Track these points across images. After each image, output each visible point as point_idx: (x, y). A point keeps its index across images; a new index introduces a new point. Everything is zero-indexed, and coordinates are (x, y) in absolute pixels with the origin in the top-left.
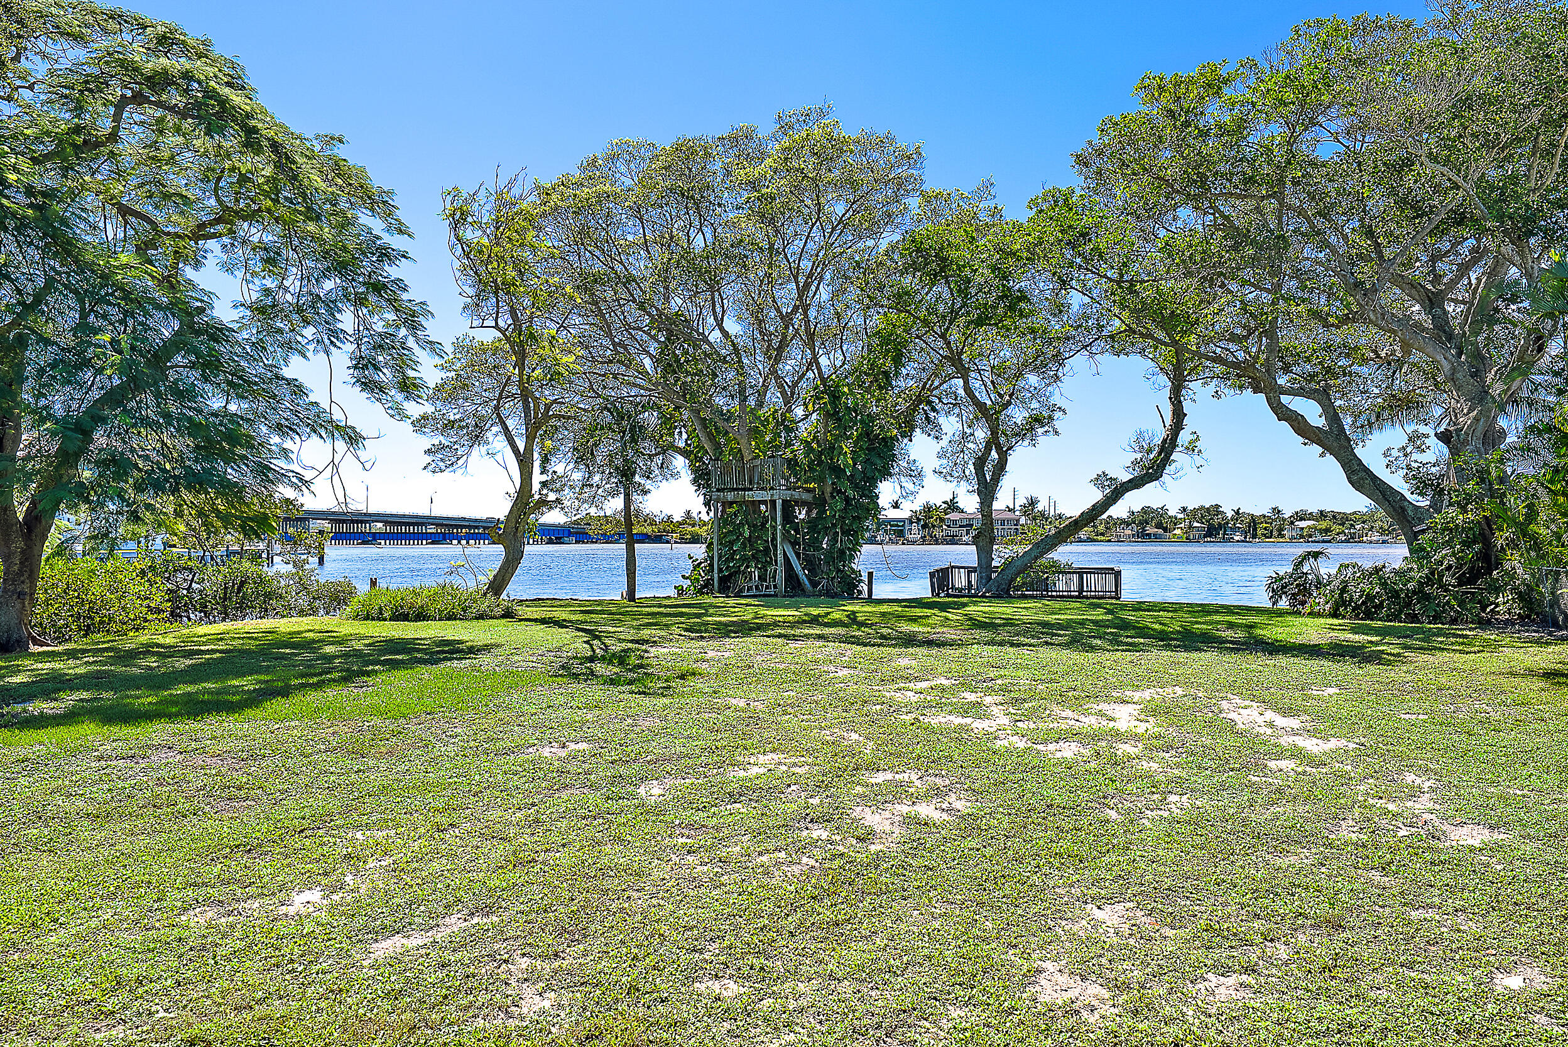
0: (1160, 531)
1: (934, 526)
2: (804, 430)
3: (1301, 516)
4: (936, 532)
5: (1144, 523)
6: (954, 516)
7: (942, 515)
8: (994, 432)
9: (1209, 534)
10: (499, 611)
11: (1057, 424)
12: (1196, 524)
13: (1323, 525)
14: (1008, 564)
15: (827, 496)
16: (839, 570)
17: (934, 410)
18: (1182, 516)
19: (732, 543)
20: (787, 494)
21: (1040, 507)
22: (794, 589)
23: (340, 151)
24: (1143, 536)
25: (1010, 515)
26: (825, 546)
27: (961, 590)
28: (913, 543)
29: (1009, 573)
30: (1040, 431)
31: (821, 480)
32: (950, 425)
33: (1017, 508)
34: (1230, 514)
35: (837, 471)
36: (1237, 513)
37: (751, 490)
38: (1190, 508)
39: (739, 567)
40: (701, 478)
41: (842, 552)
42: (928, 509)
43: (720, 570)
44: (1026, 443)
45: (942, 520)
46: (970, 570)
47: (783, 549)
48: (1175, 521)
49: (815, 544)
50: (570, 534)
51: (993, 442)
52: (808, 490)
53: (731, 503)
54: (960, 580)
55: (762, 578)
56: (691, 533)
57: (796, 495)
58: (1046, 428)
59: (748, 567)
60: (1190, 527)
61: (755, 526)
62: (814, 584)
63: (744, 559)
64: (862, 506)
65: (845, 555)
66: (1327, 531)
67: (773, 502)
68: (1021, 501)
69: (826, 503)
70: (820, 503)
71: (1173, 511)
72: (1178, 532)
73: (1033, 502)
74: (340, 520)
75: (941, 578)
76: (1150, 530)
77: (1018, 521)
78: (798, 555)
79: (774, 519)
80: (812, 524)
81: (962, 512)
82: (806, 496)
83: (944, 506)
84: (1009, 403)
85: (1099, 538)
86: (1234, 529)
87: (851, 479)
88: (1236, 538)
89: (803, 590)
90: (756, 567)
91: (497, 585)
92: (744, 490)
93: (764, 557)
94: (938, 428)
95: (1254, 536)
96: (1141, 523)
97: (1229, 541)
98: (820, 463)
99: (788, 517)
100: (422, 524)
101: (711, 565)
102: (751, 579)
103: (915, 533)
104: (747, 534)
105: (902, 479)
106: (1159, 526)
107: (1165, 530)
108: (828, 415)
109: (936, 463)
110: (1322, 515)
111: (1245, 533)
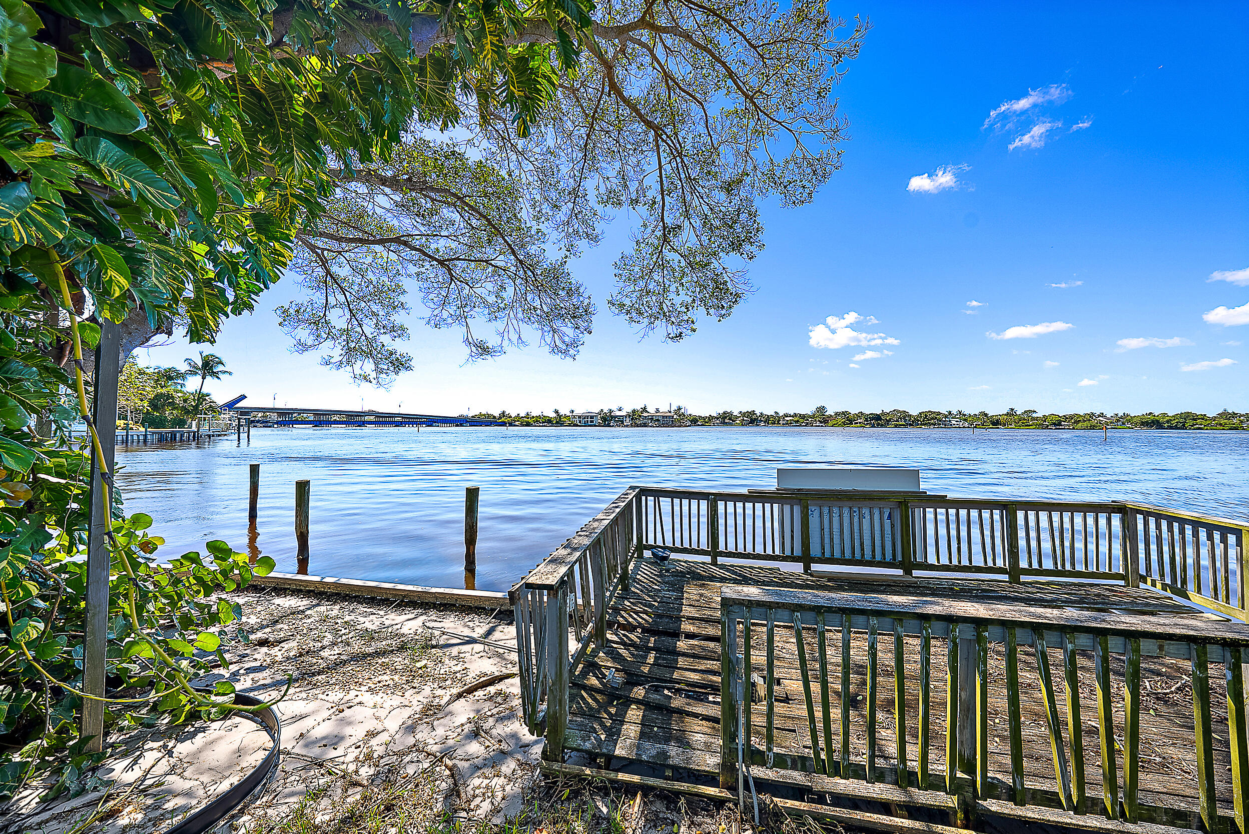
0: (731, 421)
3: (786, 415)
5: (724, 418)
6: (645, 414)
9: (750, 423)
13: (796, 419)
18: (740, 415)
24: (724, 423)
25: (669, 414)
34: (759, 414)
36: (761, 414)
38: (743, 412)
48: (737, 417)
56: (526, 422)
60: (743, 420)
66: (797, 421)
68: (674, 408)
71: (736, 413)
72: (738, 422)
73: (679, 409)
76: (727, 421)
85: (707, 424)
86: (761, 421)
88: (761, 424)
95: (768, 424)
97: (758, 425)
100: (393, 417)
103: (627, 421)
106: (730, 419)
107: (733, 421)
110: (795, 415)
111: (765, 422)
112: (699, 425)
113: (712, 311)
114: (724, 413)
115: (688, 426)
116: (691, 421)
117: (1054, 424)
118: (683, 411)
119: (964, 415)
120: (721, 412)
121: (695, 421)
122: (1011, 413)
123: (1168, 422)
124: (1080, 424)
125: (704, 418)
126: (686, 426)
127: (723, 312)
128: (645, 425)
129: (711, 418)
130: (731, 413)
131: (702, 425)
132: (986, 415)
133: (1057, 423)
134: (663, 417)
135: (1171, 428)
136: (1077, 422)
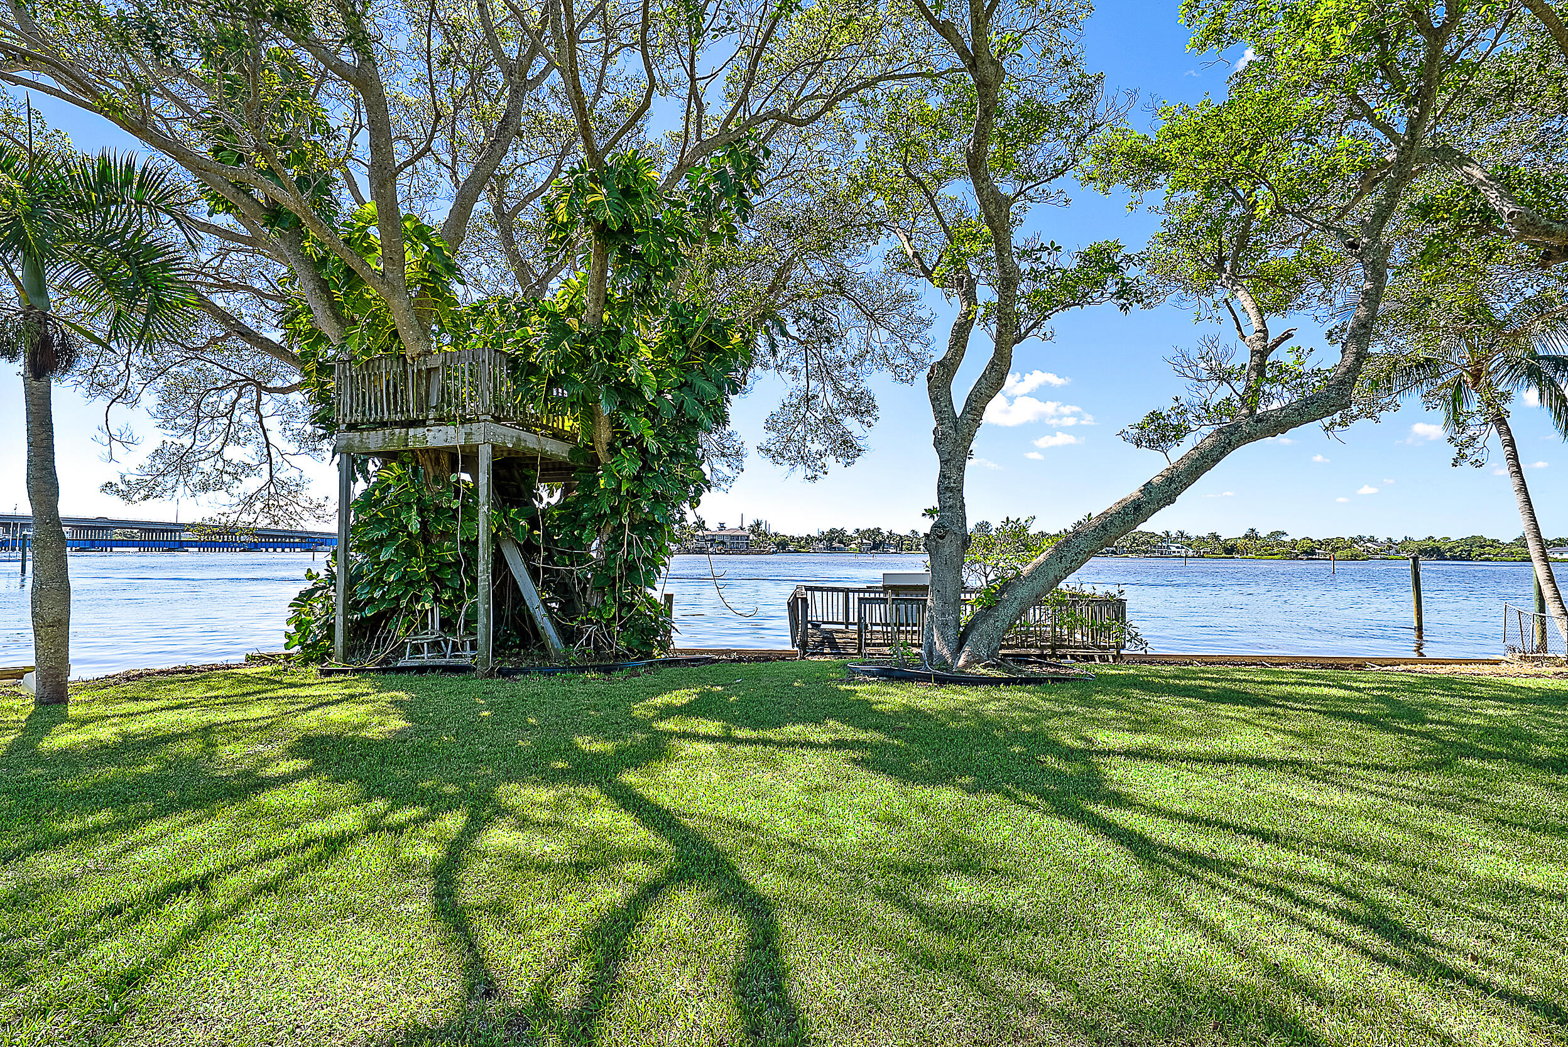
0: (842, 546)
4: (688, 545)
5: (831, 540)
9: (874, 548)
12: (865, 541)
15: (601, 452)
16: (622, 604)
18: (856, 535)
24: (831, 549)
25: (741, 533)
26: (594, 555)
34: (886, 534)
36: (891, 533)
37: (423, 423)
38: (861, 530)
39: (398, 598)
41: (630, 566)
45: (693, 536)
48: (851, 539)
55: (447, 624)
59: (418, 599)
60: (862, 543)
62: (569, 636)
65: (637, 571)
69: (599, 463)
71: (850, 532)
72: (853, 546)
73: (758, 524)
74: (149, 530)
76: (836, 545)
77: (748, 537)
78: (534, 573)
82: (558, 450)
85: (802, 550)
86: (890, 545)
88: (891, 551)
89: (543, 647)
90: (436, 599)
96: (829, 539)
97: (886, 553)
102: (425, 626)
104: (415, 527)
106: (840, 542)
107: (844, 544)
111: (896, 547)
112: (789, 552)
113: (840, 459)
114: (832, 531)
115: (774, 553)
116: (778, 545)
117: (1305, 552)
118: (763, 527)
119: (1188, 538)
120: (826, 530)
121: (783, 545)
122: (1252, 535)
123: (1450, 550)
124: (1339, 553)
125: (800, 539)
126: (769, 553)
127: (849, 461)
128: (701, 551)
129: (809, 540)
130: (842, 532)
131: (796, 551)
132: (1217, 538)
133: (1310, 551)
134: (732, 537)
135: (1454, 558)
136: (1334, 550)
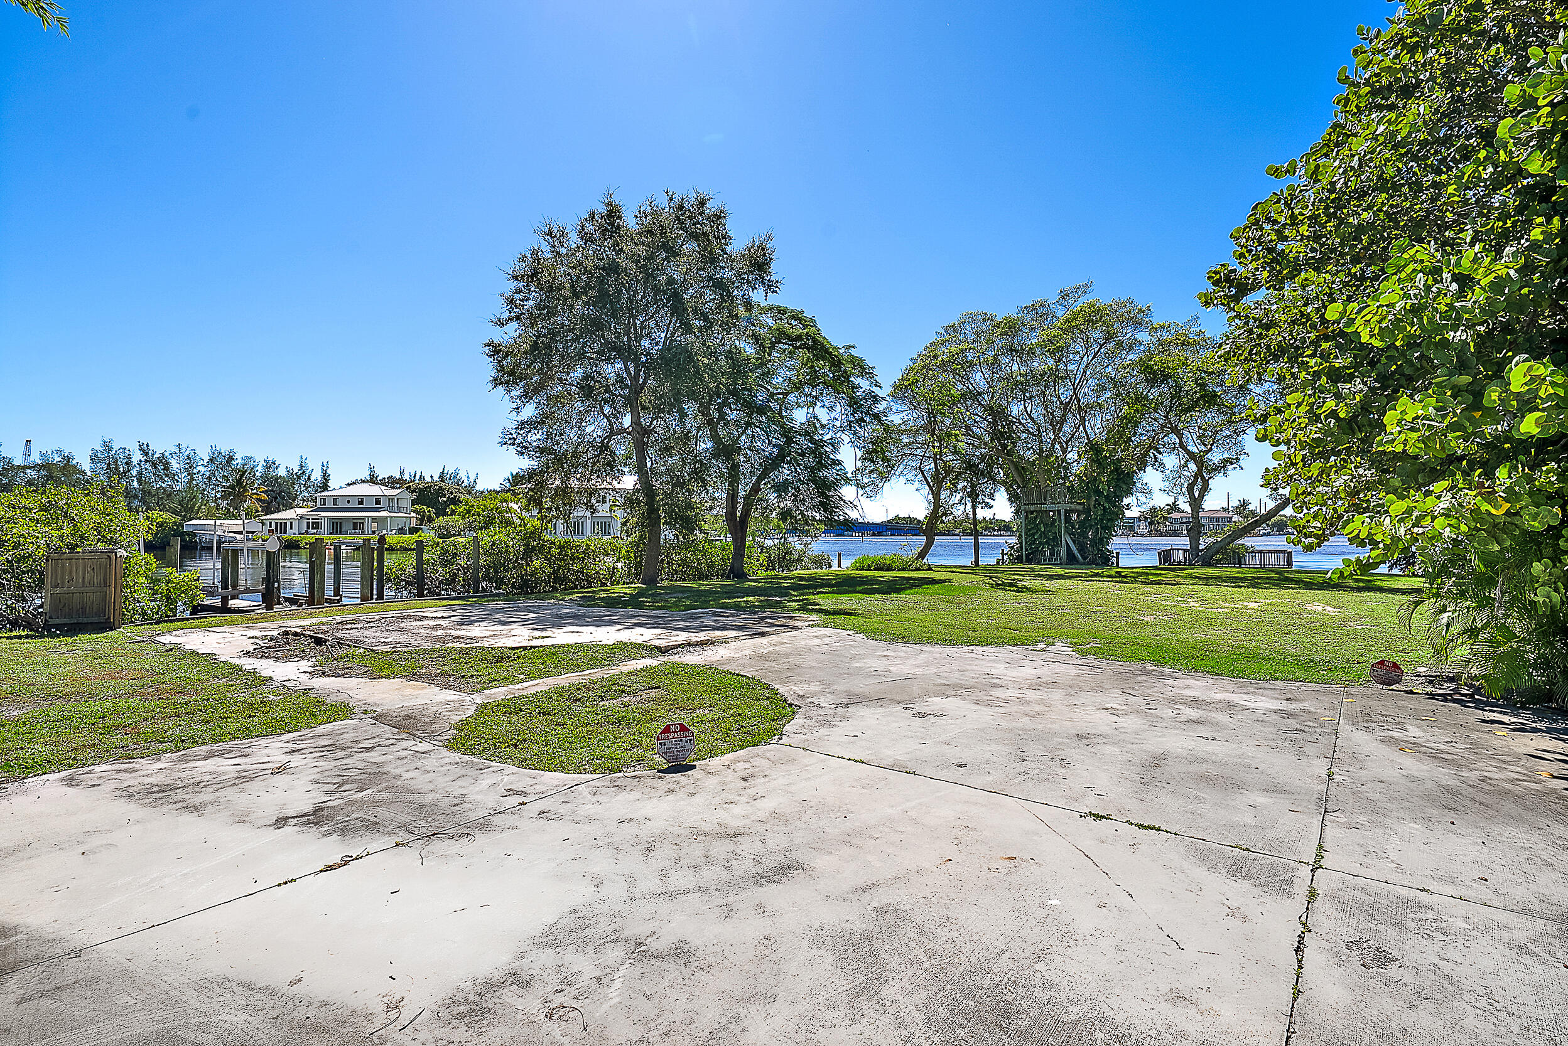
1: (1158, 523)
2: (1076, 469)
4: (1161, 528)
6: (1175, 515)
7: (1165, 515)
8: (1200, 469)
10: (925, 567)
11: (1242, 463)
14: (1208, 548)
15: (1092, 507)
16: (1099, 550)
17: (1160, 453)
19: (1033, 534)
20: (1068, 507)
21: (1251, 507)
22: (1072, 560)
23: (852, 351)
26: (1090, 536)
27: (1180, 562)
28: (1142, 535)
29: (1211, 552)
30: (1230, 467)
31: (1088, 498)
32: (1171, 461)
33: (1231, 509)
35: (1098, 493)
37: (1045, 504)
39: (1038, 548)
40: (1013, 498)
41: (1101, 539)
42: (1154, 510)
43: (1026, 550)
44: (1221, 474)
45: (1166, 518)
46: (1185, 551)
47: (1066, 539)
49: (1084, 535)
50: (888, 530)
51: (1198, 475)
52: (1080, 504)
53: (1032, 513)
54: (1179, 556)
55: (1052, 554)
57: (1073, 507)
58: (1235, 465)
59: (1043, 548)
61: (1047, 524)
62: (1084, 558)
63: (1040, 543)
64: (1114, 512)
65: (1102, 541)
67: (1059, 511)
68: (1234, 503)
69: (1091, 511)
70: (1087, 511)
75: (1166, 556)
77: (1231, 518)
78: (1074, 542)
79: (1060, 521)
80: (1082, 524)
81: (1183, 512)
82: (1080, 507)
83: (1167, 507)
84: (1211, 449)
87: (1107, 497)
90: (1048, 548)
91: (922, 555)
92: (1041, 504)
93: (1055, 542)
94: (1162, 465)
98: (1088, 488)
99: (1068, 520)
101: (1021, 547)
102: (1045, 555)
103: (1143, 528)
104: (1042, 530)
105: (1138, 494)
108: (1092, 461)
109: (1162, 485)
